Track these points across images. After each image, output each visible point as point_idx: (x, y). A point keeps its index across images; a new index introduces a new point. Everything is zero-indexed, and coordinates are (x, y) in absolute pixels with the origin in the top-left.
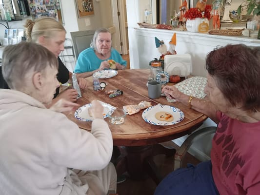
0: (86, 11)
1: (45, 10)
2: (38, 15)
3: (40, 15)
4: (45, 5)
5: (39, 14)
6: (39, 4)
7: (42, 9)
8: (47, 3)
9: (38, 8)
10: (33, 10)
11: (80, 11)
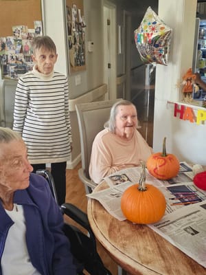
0: (78, 65)
1: (21, 61)
2: (10, 67)
3: (13, 67)
4: (22, 55)
5: (11, 65)
6: (13, 52)
7: (17, 59)
8: (26, 52)
9: (12, 57)
10: (3, 60)
11: (72, 66)
